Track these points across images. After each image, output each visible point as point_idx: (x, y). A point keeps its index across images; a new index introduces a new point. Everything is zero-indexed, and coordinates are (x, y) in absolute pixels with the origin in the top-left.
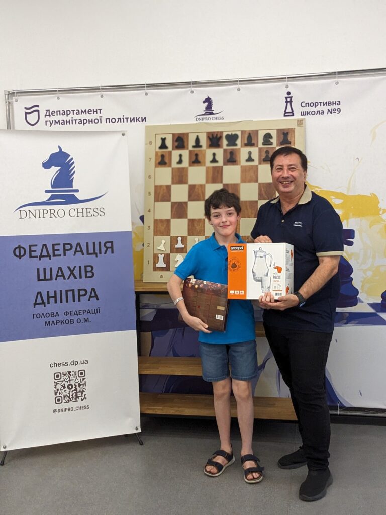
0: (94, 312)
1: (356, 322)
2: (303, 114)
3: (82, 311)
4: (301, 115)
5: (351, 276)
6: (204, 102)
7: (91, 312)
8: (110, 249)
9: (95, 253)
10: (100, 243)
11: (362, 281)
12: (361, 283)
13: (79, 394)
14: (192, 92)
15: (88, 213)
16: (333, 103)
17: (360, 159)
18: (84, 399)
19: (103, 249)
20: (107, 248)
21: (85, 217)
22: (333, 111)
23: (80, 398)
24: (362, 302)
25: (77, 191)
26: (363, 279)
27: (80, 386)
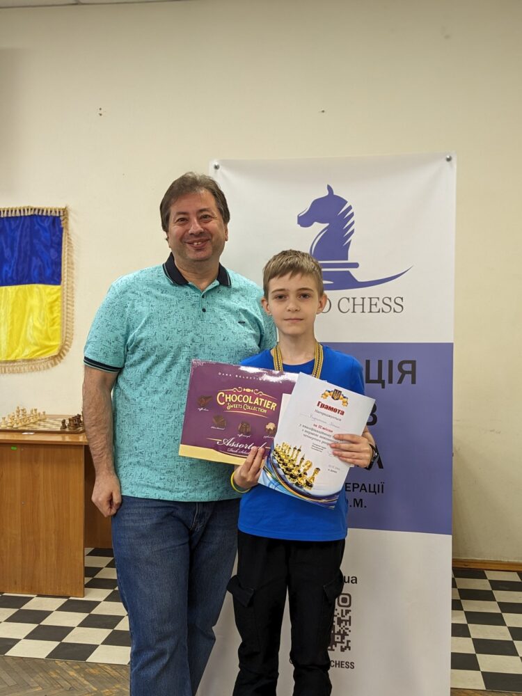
0: (372, 490)
3: (351, 486)
7: (368, 490)
8: (410, 375)
9: (380, 381)
10: (391, 363)
13: (337, 638)
15: (372, 306)
18: (345, 648)
19: (397, 375)
20: (404, 373)
21: (367, 314)
23: (339, 645)
25: (355, 265)
27: (339, 624)
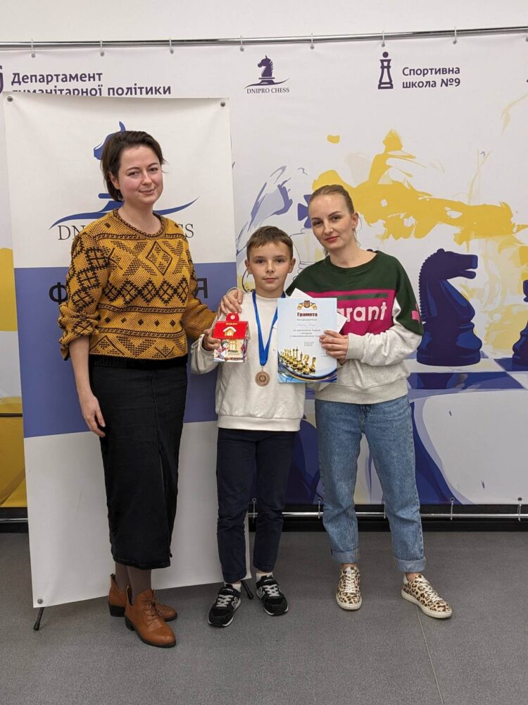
1: (479, 385)
2: (406, 86)
4: (404, 87)
5: (472, 321)
6: (260, 65)
11: (486, 328)
12: (486, 332)
14: (242, 50)
16: (449, 71)
17: (486, 153)
22: (449, 83)
24: (487, 357)
26: (488, 326)
